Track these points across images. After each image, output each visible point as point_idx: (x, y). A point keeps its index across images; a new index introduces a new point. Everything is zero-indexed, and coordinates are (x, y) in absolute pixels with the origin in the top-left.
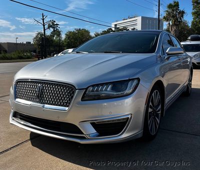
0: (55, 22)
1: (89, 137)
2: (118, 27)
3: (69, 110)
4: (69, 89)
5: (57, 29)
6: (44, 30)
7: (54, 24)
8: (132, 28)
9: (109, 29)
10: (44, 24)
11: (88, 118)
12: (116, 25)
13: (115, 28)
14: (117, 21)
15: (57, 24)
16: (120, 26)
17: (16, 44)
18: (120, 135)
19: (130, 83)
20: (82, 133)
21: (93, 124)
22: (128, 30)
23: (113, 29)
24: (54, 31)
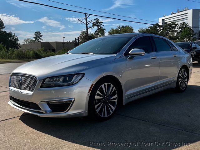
0: (99, 20)
1: (45, 113)
2: (165, 22)
3: (33, 94)
4: (34, 80)
5: (101, 27)
6: (87, 29)
7: (98, 22)
8: (182, 22)
9: (155, 25)
10: (87, 23)
11: (44, 100)
12: (163, 20)
13: (163, 23)
14: (164, 16)
15: (101, 22)
16: (168, 21)
17: (63, 43)
18: (66, 112)
19: (75, 77)
20: (41, 110)
21: (48, 104)
22: (177, 24)
23: (161, 24)
24: (98, 29)
